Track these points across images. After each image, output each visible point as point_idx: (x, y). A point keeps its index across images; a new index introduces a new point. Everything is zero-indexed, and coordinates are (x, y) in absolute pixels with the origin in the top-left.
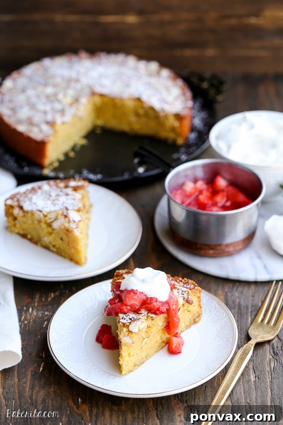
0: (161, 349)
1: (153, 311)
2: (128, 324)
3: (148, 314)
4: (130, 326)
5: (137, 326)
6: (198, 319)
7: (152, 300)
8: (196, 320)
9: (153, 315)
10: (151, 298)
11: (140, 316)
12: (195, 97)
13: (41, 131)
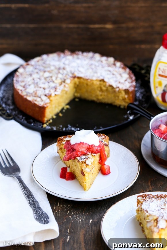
0: (98, 174)
1: (94, 152)
2: (85, 161)
3: (92, 154)
4: (86, 162)
5: (90, 161)
6: (109, 155)
7: (93, 146)
8: (108, 156)
9: (94, 154)
10: (91, 145)
11: (89, 156)
12: (137, 80)
13: (42, 100)
